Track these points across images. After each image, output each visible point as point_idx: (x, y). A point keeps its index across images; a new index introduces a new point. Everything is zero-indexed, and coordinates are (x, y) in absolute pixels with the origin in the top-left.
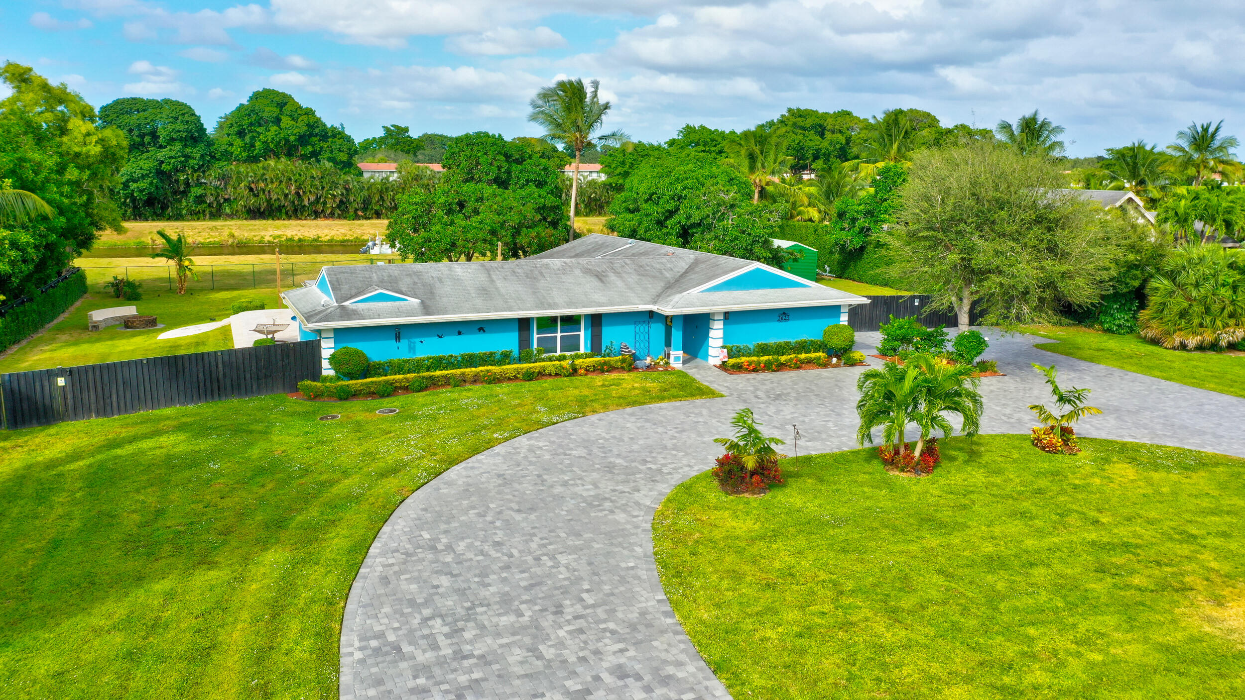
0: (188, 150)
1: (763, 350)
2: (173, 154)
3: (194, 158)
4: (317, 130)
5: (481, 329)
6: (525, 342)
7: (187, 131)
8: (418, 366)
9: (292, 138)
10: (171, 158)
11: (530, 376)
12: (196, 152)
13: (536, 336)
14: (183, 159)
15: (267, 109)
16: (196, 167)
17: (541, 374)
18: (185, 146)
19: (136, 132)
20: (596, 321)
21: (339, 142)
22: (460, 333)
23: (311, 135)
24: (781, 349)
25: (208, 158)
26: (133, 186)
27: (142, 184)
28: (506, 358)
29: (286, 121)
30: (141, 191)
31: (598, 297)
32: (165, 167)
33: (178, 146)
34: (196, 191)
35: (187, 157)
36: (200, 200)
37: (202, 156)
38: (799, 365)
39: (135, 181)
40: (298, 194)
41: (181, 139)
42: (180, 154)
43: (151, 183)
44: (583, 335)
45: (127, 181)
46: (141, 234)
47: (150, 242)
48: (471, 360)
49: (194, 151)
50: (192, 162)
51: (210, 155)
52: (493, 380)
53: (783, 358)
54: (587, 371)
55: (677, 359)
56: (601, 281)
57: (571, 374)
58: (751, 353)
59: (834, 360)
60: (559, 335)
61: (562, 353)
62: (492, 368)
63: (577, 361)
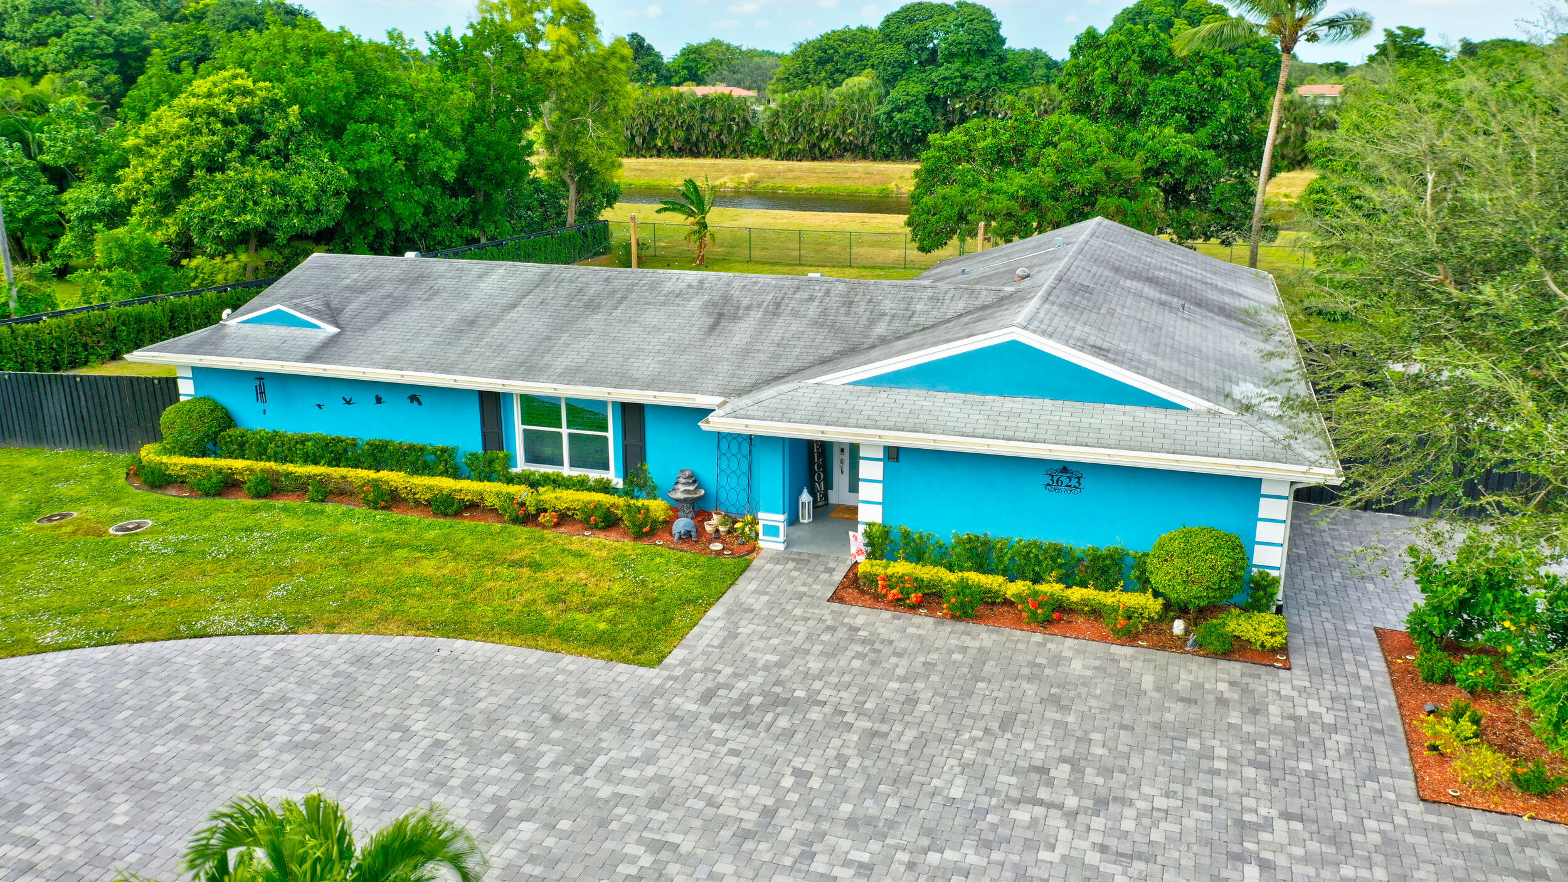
0: (968, 69)
2: (947, 74)
3: (975, 79)
5: (414, 398)
6: (495, 435)
8: (290, 448)
10: (945, 79)
11: (450, 507)
12: (980, 71)
13: (518, 426)
14: (958, 80)
16: (978, 91)
17: (472, 507)
18: (968, 62)
20: (634, 416)
22: (379, 400)
25: (996, 78)
26: (897, 116)
27: (907, 115)
28: (441, 461)
30: (906, 123)
32: (940, 92)
33: (957, 64)
35: (966, 77)
37: (988, 76)
39: (900, 110)
41: (962, 54)
42: (957, 74)
43: (917, 113)
44: (612, 439)
45: (892, 111)
46: (891, 179)
47: (895, 189)
48: (377, 454)
49: (978, 69)
50: (970, 84)
51: (999, 74)
52: (391, 499)
53: (1015, 589)
54: (563, 518)
55: (772, 531)
56: (713, 328)
57: (527, 517)
58: (944, 558)
59: (1179, 626)
60: (565, 431)
61: (567, 471)
62: (394, 478)
63: (548, 495)
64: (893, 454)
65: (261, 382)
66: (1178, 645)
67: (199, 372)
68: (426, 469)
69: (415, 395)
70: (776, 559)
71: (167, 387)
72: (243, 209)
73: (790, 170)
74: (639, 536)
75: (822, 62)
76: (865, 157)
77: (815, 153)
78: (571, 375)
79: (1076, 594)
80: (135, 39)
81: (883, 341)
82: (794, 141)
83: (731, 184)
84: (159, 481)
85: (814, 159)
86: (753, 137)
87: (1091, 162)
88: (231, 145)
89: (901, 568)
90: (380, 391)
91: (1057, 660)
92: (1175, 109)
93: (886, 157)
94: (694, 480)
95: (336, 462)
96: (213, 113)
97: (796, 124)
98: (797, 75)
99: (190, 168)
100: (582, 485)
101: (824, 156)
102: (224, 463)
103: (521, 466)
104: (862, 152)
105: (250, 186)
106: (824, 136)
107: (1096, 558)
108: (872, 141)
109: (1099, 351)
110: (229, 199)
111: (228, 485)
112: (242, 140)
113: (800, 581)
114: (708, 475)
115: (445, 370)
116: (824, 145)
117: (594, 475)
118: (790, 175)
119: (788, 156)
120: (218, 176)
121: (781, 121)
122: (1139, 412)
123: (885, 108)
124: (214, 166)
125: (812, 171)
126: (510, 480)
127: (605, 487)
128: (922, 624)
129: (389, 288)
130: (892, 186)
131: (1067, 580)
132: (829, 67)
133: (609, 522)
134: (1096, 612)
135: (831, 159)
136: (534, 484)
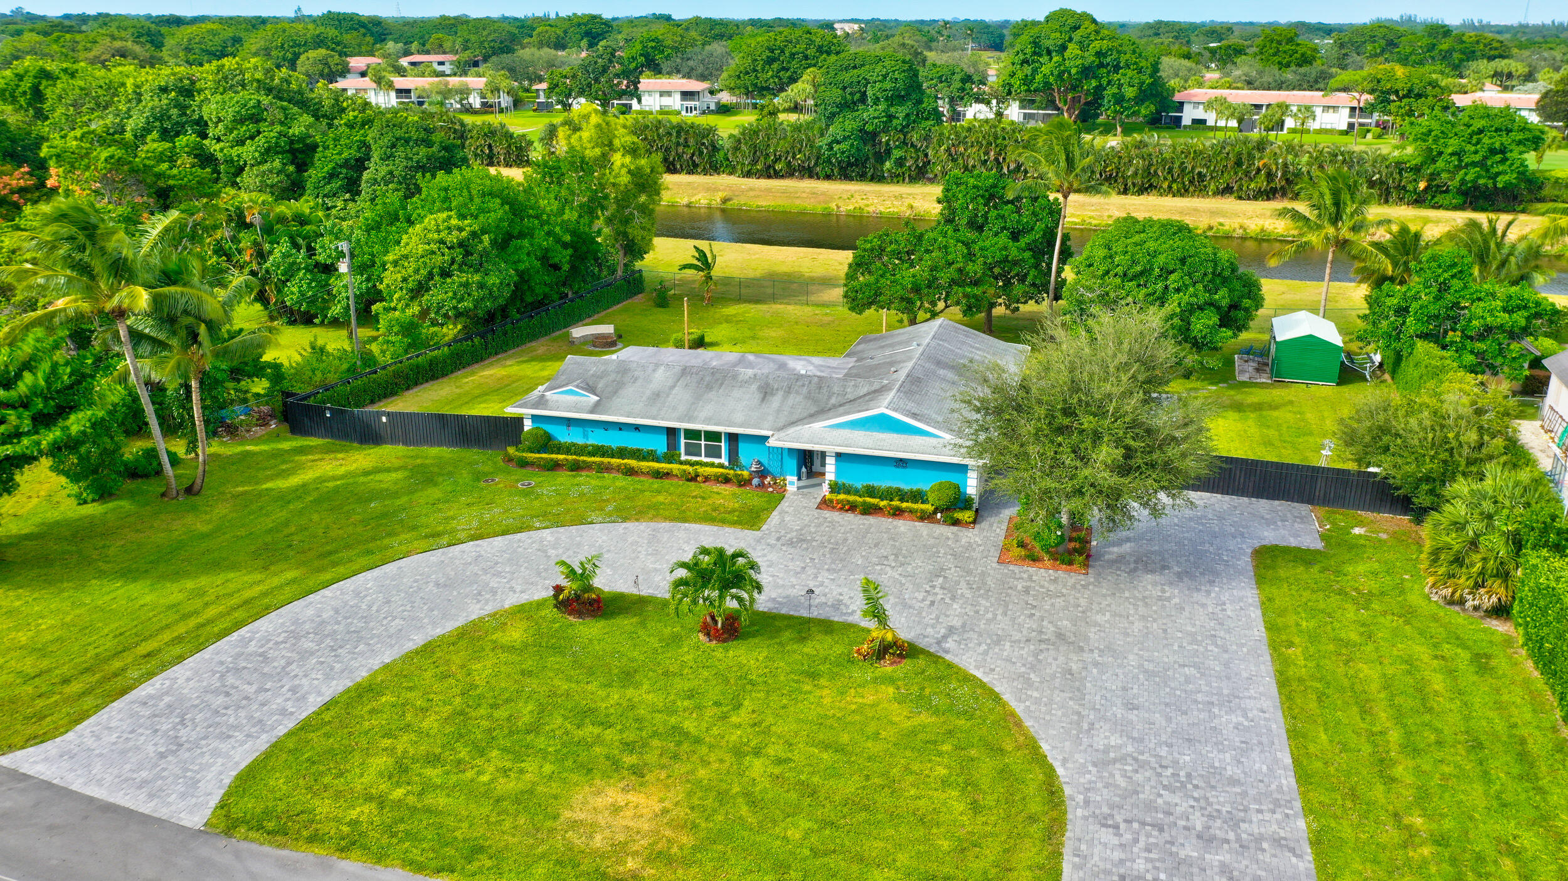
0: (892, 110)
1: (871, 491)
2: (875, 114)
4: (1109, 59)
6: (672, 445)
7: (894, 89)
8: (581, 450)
9: (1074, 71)
10: (875, 118)
11: (658, 475)
12: (901, 111)
13: (683, 441)
14: (885, 119)
15: (1053, 35)
17: (667, 475)
18: (893, 105)
19: (848, 90)
20: (733, 438)
21: (1130, 73)
22: (622, 431)
23: (1101, 65)
24: (888, 494)
26: (836, 147)
27: (844, 146)
28: (651, 456)
29: (1073, 49)
30: (843, 152)
31: (739, 417)
32: (869, 128)
33: (884, 106)
34: (897, 153)
35: (891, 117)
36: (900, 162)
37: (908, 115)
38: (898, 513)
39: (838, 142)
40: (997, 160)
42: (883, 114)
43: (852, 145)
44: (724, 445)
45: (832, 142)
46: (832, 199)
48: (622, 453)
50: (895, 122)
51: (918, 114)
52: (631, 472)
53: (883, 503)
54: (707, 479)
55: (792, 483)
56: (763, 399)
57: (693, 479)
58: (856, 492)
59: (939, 515)
60: (703, 443)
61: (704, 459)
62: (633, 463)
63: (701, 470)
64: (839, 455)
65: (569, 422)
66: (938, 522)
67: (535, 418)
68: (644, 459)
69: (637, 428)
70: (794, 494)
71: (518, 421)
72: (462, 300)
73: (751, 189)
74: (740, 486)
75: (770, 61)
76: (811, 177)
77: (770, 173)
78: (707, 421)
79: (904, 505)
80: (302, 139)
81: (834, 407)
82: (755, 162)
83: (704, 202)
84: (524, 464)
85: (769, 177)
86: (720, 156)
87: (951, 264)
88: (453, 262)
89: (842, 497)
90: (620, 427)
91: (895, 527)
92: (1004, 228)
93: (828, 177)
94: (759, 463)
95: (603, 456)
96: (442, 242)
97: (755, 149)
98: (747, 73)
99: (431, 276)
100: (712, 465)
101: (777, 175)
102: (554, 456)
103: (683, 458)
104: (809, 173)
105: (466, 285)
106: (777, 160)
107: (911, 492)
108: (816, 164)
109: (914, 416)
110: (455, 293)
111: (556, 466)
112: (459, 258)
113: (805, 502)
114: (765, 461)
115: (654, 418)
116: (778, 167)
117: (716, 461)
118: (751, 193)
119: (748, 174)
120: (449, 280)
121: (743, 147)
122: (927, 439)
123: (827, 139)
124: (445, 274)
125: (768, 190)
126: (681, 463)
127: (721, 466)
128: (850, 516)
129: (613, 376)
130: (833, 206)
131: (902, 500)
132: (775, 66)
133: (727, 480)
134: (911, 511)
135: (782, 177)
136: (692, 464)
